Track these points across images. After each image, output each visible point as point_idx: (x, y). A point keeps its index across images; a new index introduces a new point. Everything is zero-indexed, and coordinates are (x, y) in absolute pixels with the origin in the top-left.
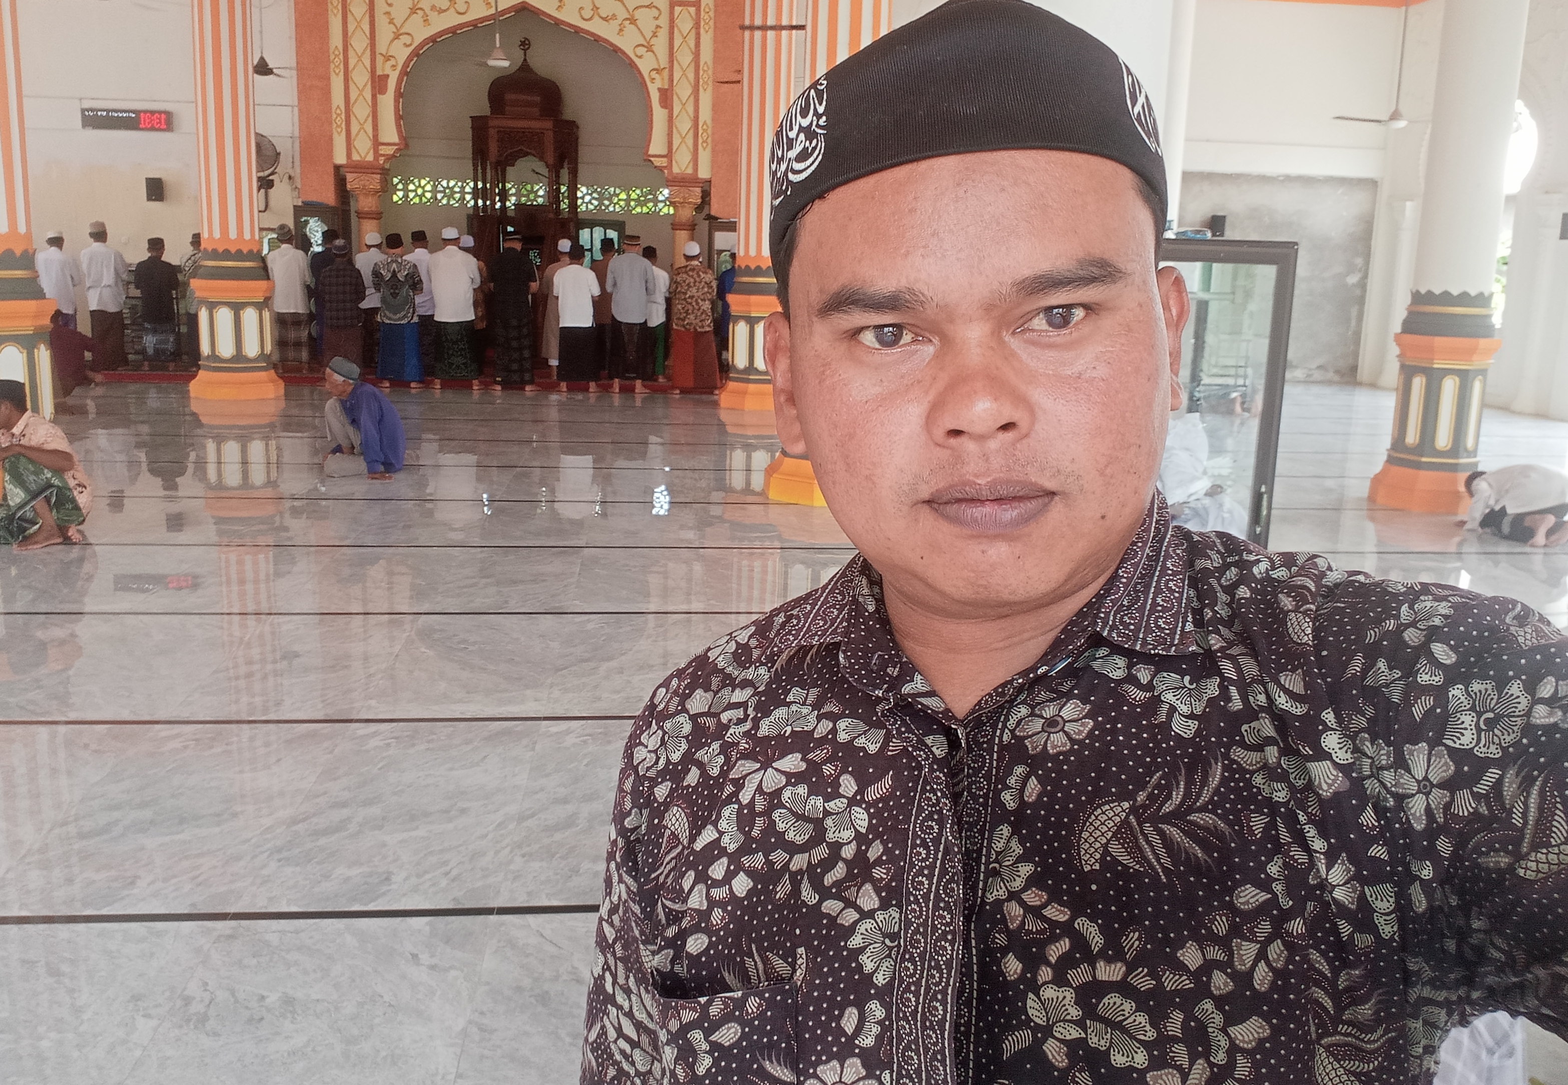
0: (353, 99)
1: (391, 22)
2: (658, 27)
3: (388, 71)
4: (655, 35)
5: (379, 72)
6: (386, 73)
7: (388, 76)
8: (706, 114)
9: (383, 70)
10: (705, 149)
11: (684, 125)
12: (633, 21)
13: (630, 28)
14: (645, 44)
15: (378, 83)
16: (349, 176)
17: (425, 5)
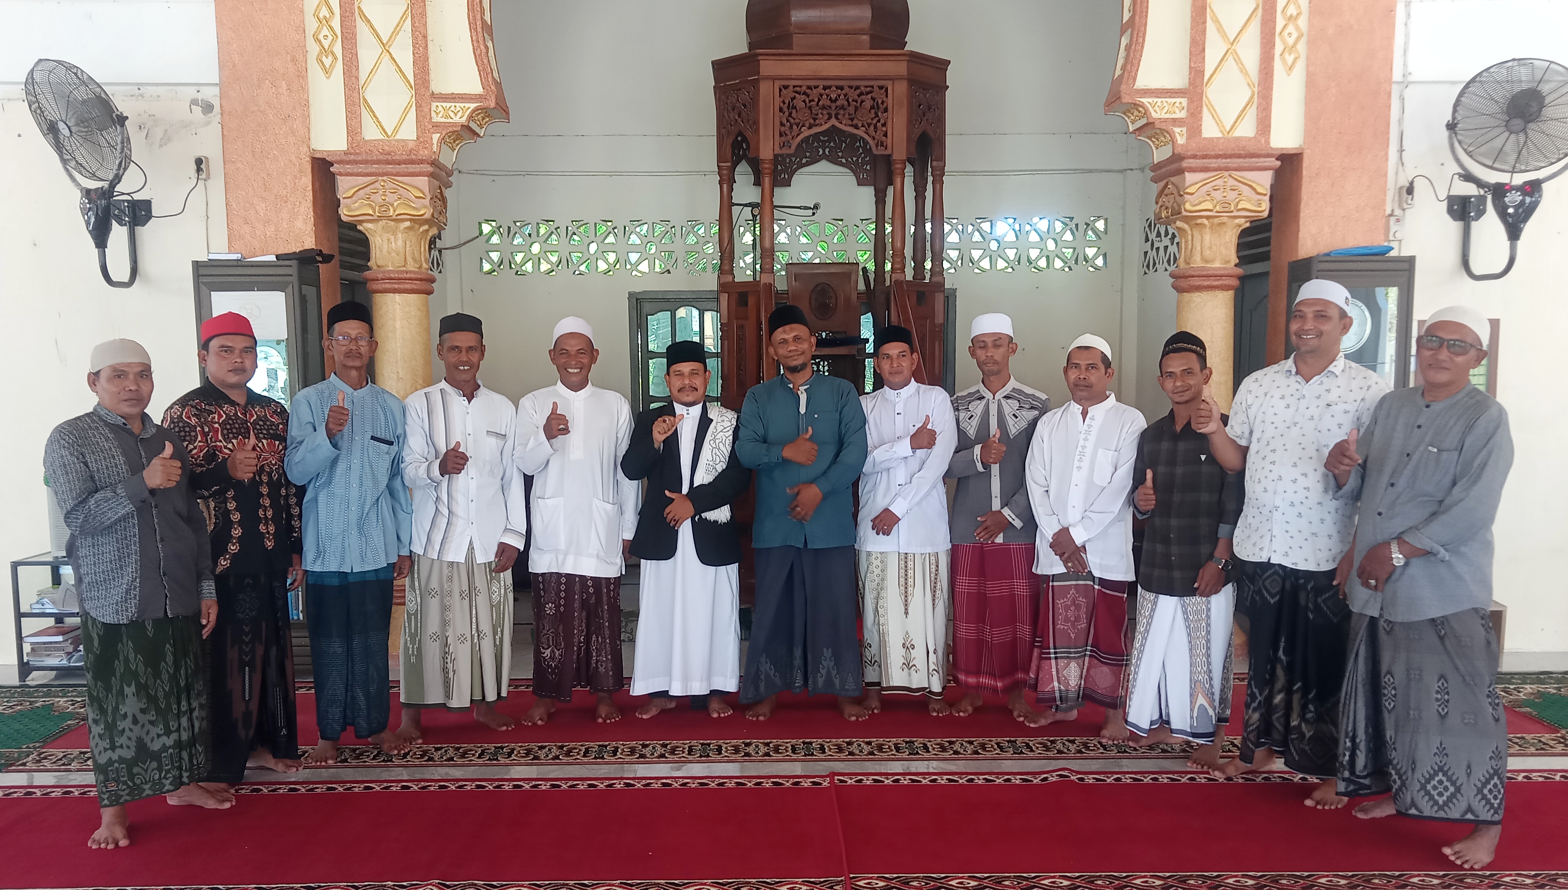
11: (1235, 7)
16: (345, 186)
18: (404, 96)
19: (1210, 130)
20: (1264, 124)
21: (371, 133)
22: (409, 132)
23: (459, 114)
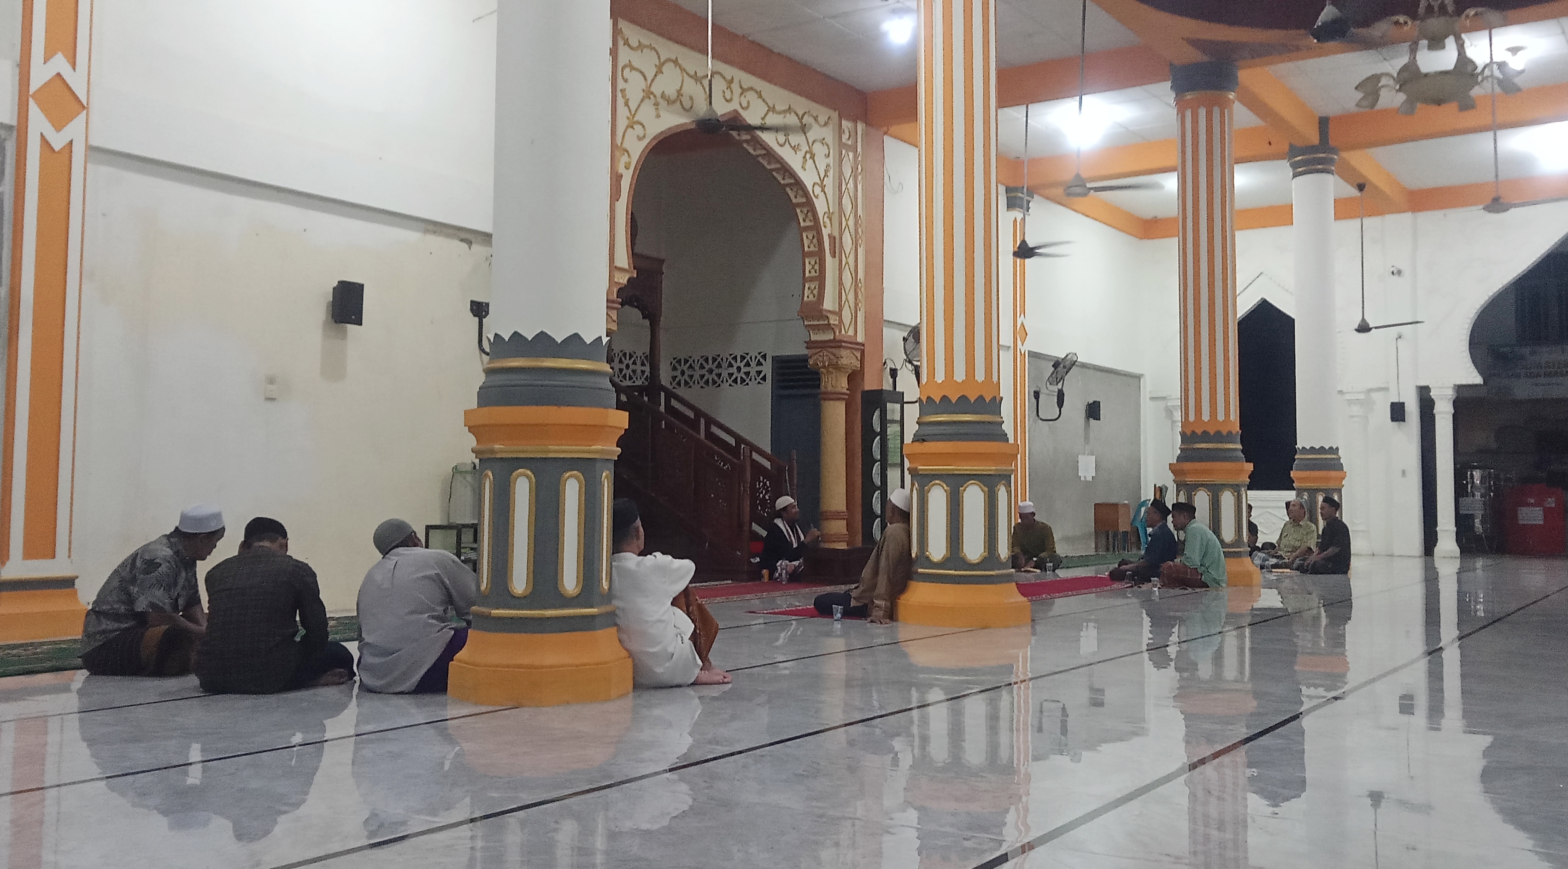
1: (627, 104)
2: (828, 166)
3: (621, 169)
4: (826, 175)
5: (617, 166)
6: (621, 172)
7: (623, 177)
8: (862, 270)
9: (620, 166)
10: (861, 307)
12: (813, 157)
13: (810, 162)
14: (820, 183)
15: (615, 183)
17: (657, 89)
19: (844, 331)
20: (856, 331)
23: (622, 279)
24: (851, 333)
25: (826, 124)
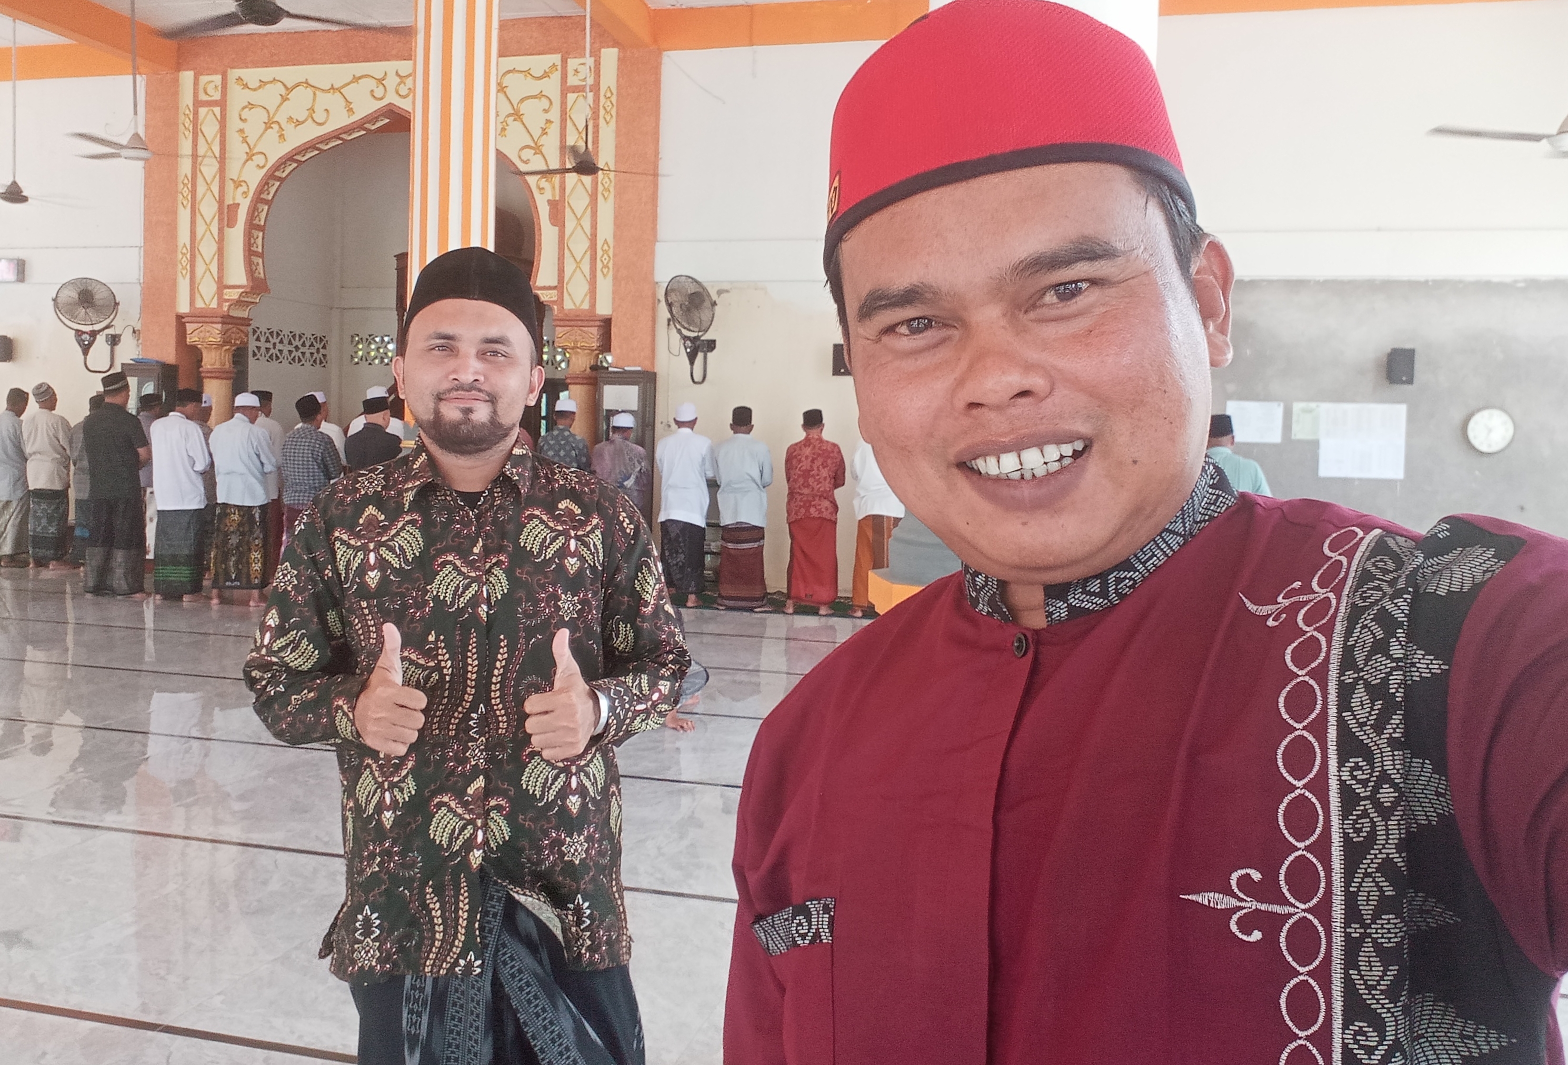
0: (199, 236)
1: (245, 140)
2: (548, 121)
3: (239, 199)
4: (544, 132)
5: (229, 201)
6: (236, 202)
7: (239, 204)
8: (606, 231)
9: (234, 199)
10: (605, 276)
11: (579, 245)
12: (518, 118)
13: (514, 127)
14: (533, 145)
15: (227, 214)
16: (190, 327)
17: (281, 117)
18: (214, 287)
19: (568, 305)
20: (593, 304)
21: (200, 304)
22: (214, 305)
23: (234, 294)
24: (586, 306)
25: (546, 75)
